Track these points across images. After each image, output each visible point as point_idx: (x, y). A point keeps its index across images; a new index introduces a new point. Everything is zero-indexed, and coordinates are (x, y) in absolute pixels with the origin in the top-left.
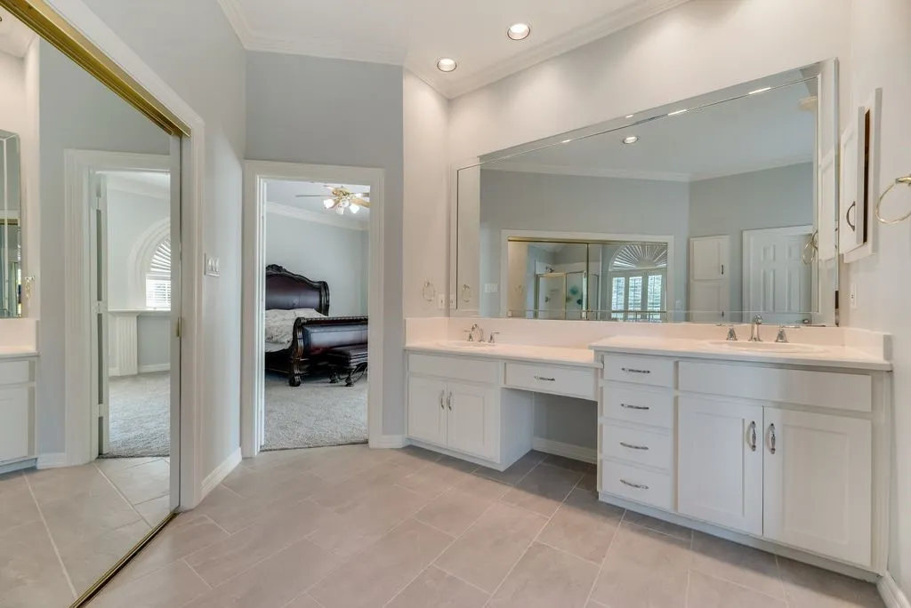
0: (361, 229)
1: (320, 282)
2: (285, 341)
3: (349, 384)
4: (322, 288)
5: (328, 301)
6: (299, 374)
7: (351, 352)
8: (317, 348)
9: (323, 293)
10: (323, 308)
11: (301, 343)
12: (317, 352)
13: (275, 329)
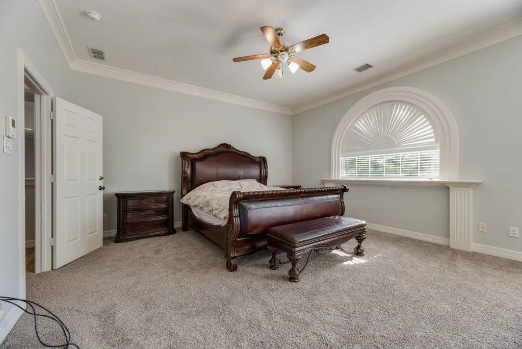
0: (291, 114)
1: (260, 157)
2: (222, 216)
3: (292, 278)
4: (262, 162)
5: (266, 173)
6: (235, 257)
7: (296, 239)
8: (255, 227)
9: (263, 167)
10: (263, 179)
11: (237, 221)
12: (255, 232)
13: (216, 201)
